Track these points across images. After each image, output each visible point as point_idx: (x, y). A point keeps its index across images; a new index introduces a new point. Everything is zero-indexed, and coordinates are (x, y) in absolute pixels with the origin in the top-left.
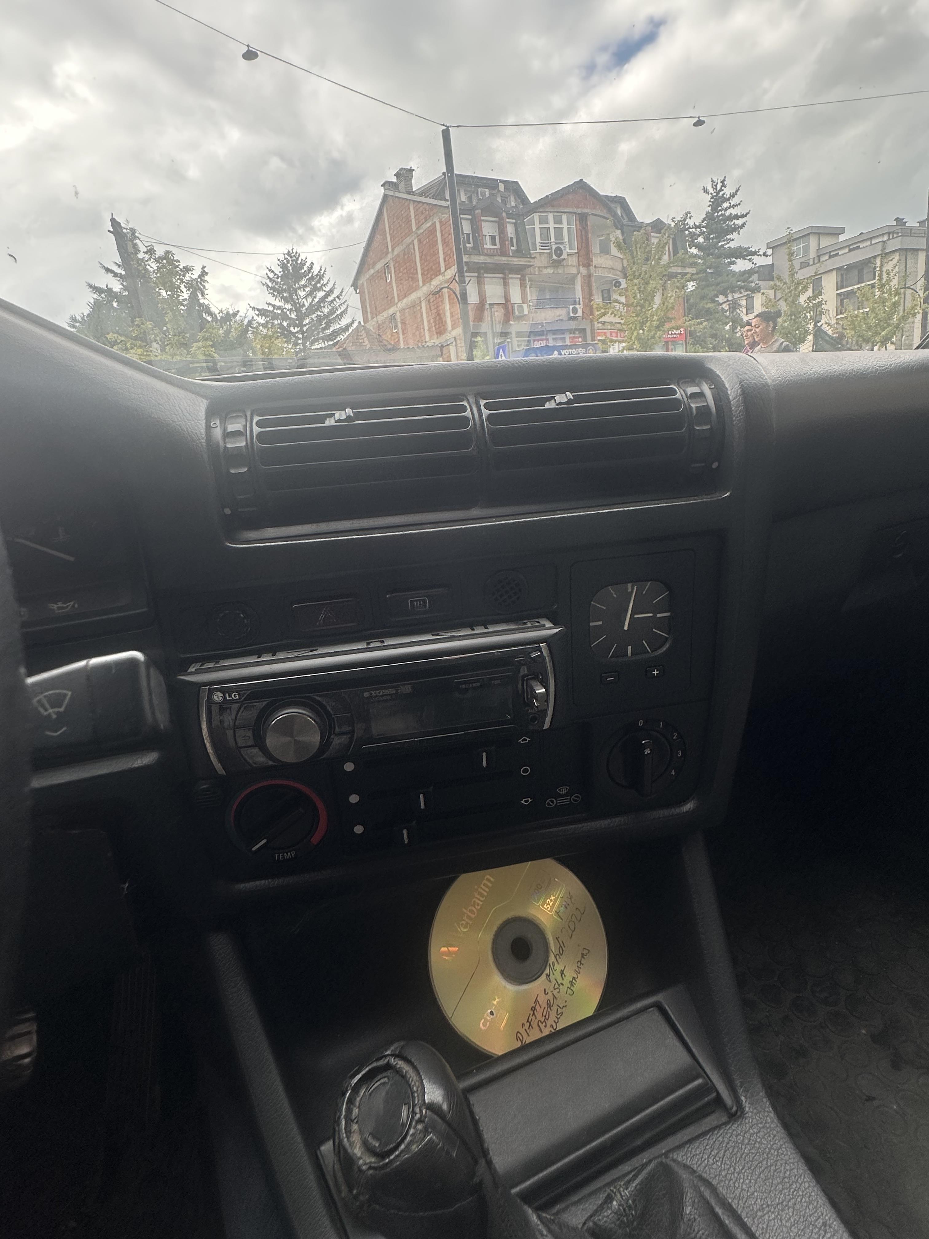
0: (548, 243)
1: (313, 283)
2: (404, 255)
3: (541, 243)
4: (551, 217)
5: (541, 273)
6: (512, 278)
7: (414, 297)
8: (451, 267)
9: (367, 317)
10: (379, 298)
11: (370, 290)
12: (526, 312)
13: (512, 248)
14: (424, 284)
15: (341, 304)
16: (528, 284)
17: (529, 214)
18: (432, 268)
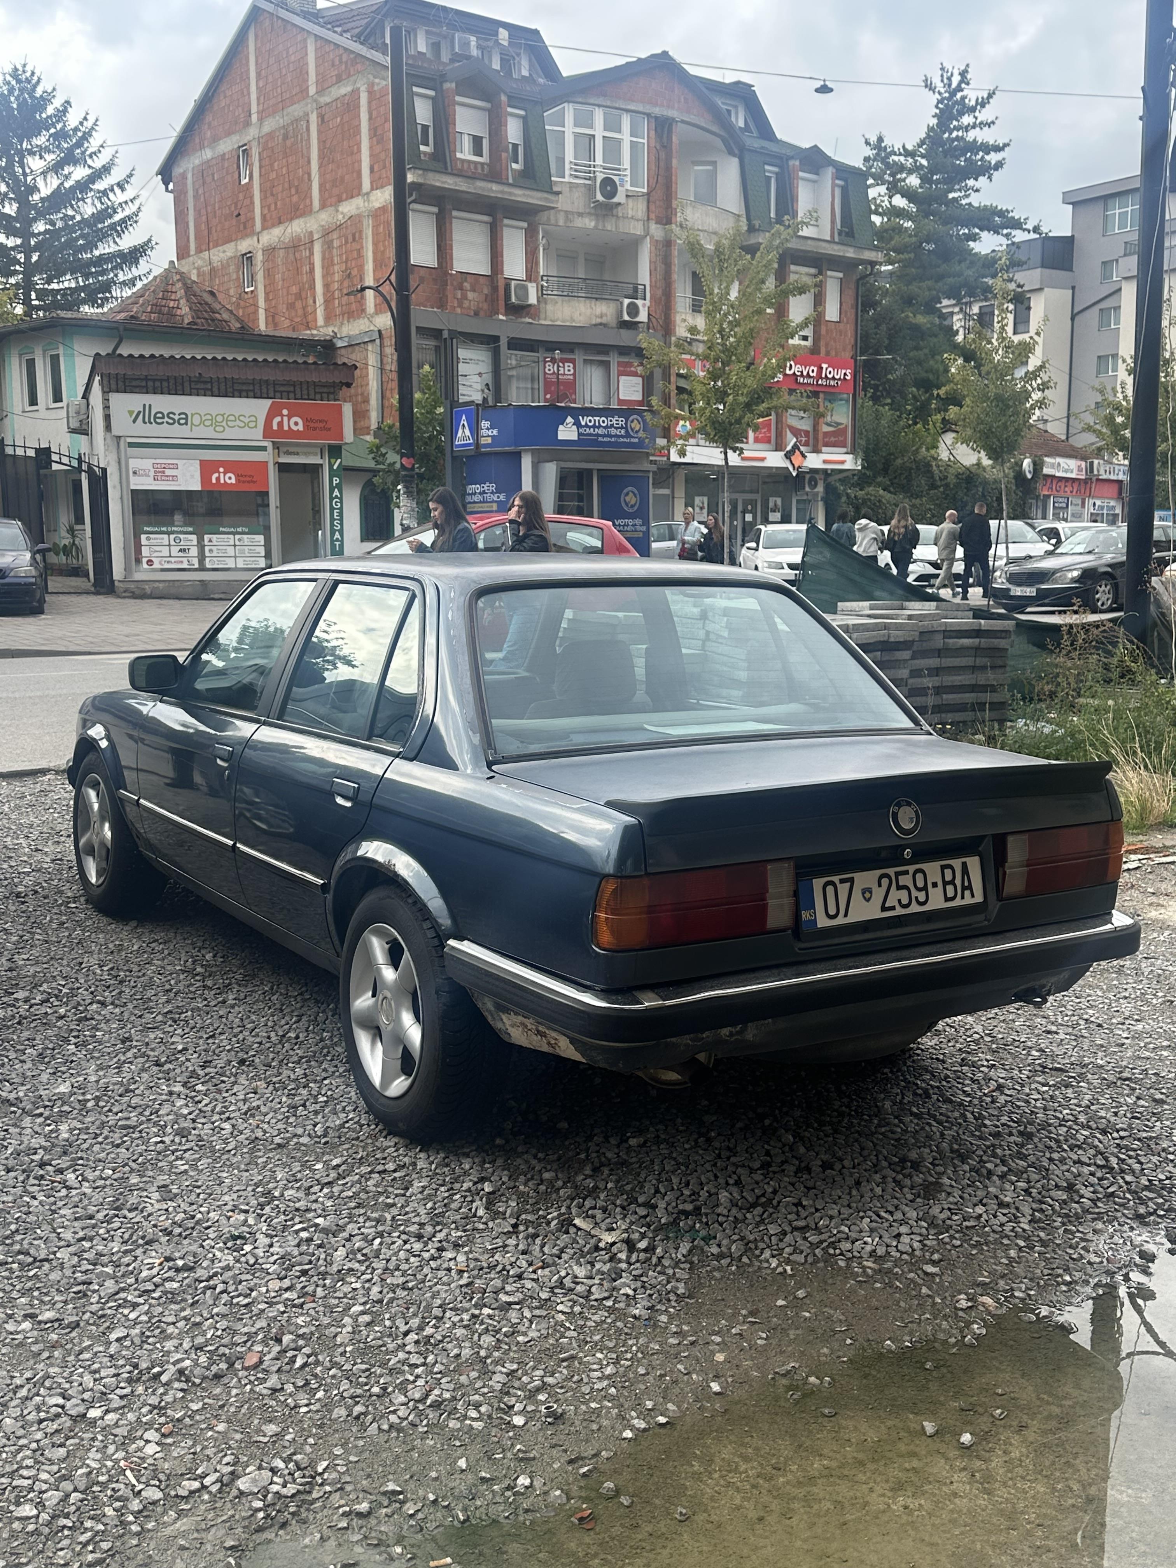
0: (590, 166)
1: (65, 145)
2: (285, 137)
3: (576, 164)
4: (599, 115)
5: (569, 224)
6: (508, 226)
7: (297, 227)
8: (382, 187)
9: (187, 247)
10: (218, 213)
11: (201, 191)
12: (533, 299)
13: (514, 166)
14: (323, 206)
15: (126, 202)
16: (542, 242)
17: (555, 101)
18: (342, 178)
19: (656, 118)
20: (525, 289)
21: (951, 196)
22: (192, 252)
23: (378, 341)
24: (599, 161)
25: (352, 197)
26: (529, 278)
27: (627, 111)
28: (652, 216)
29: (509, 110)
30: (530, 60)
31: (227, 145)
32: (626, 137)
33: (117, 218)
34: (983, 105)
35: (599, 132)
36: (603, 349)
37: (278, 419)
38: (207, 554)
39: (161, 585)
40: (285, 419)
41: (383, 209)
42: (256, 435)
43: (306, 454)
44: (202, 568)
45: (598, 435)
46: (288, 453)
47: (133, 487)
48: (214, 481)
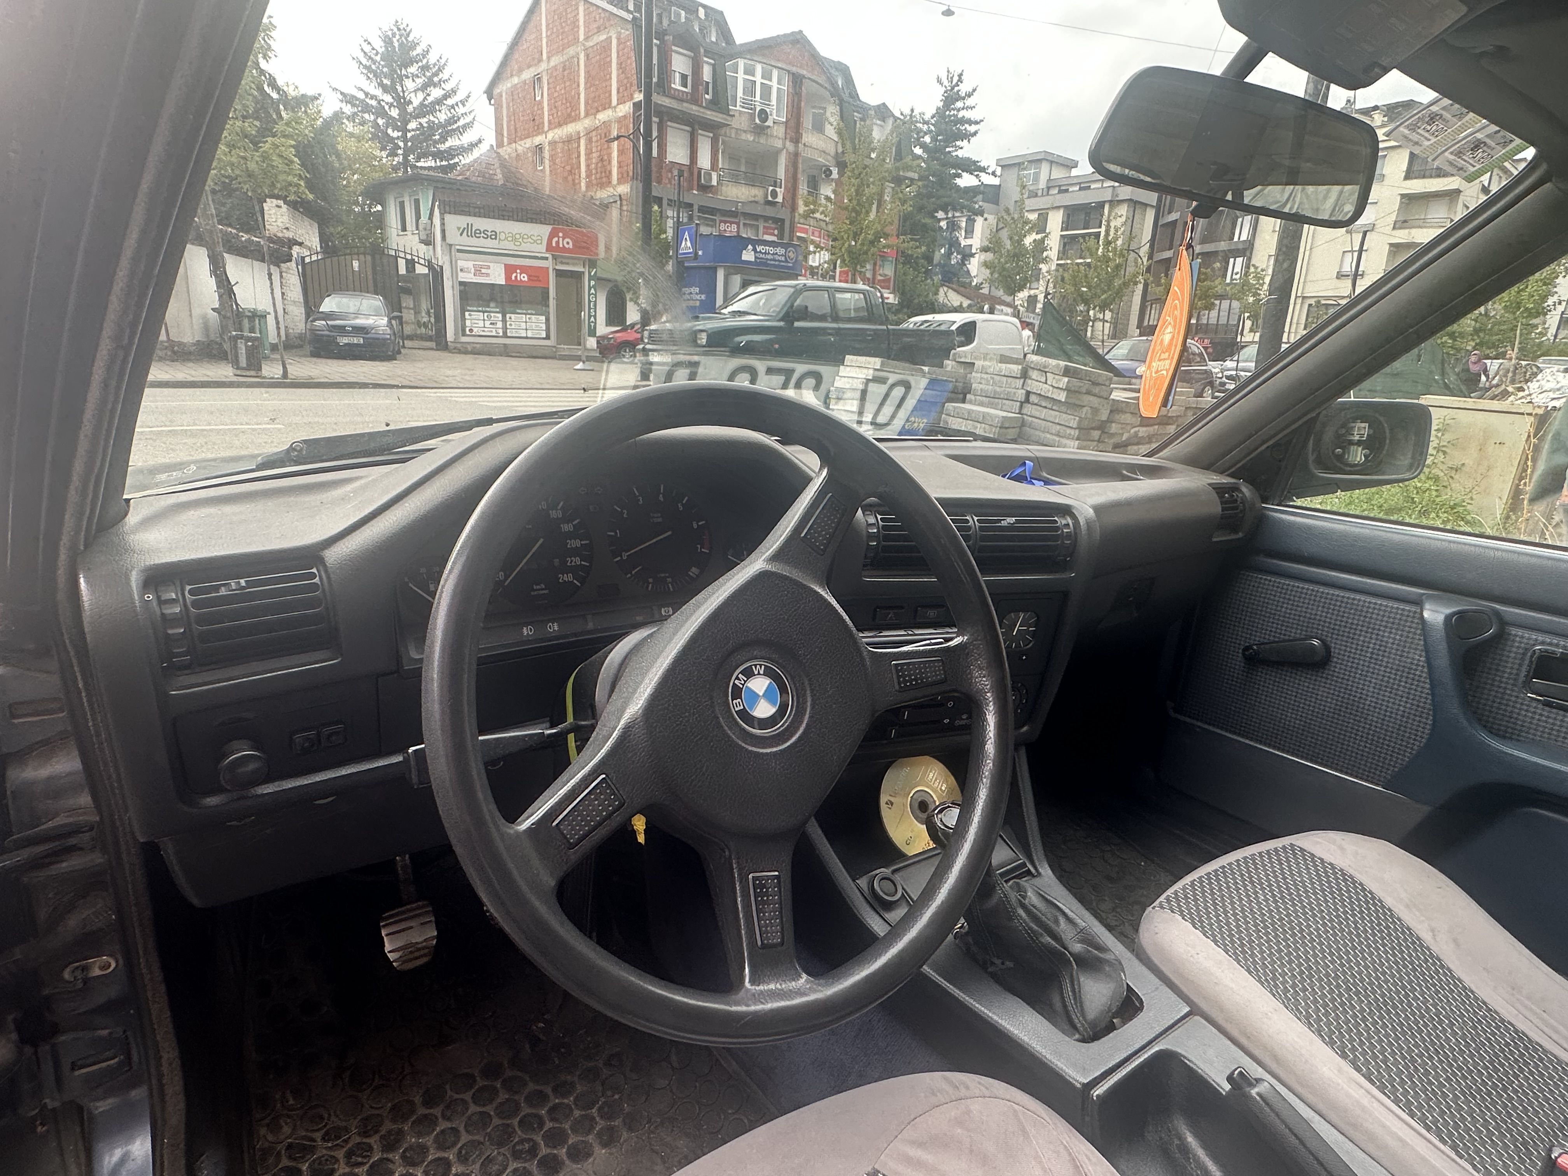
0: (752, 101)
1: (428, 74)
2: (564, 70)
3: (744, 99)
4: (759, 68)
5: (738, 137)
6: (701, 134)
7: (571, 129)
8: (625, 102)
9: (503, 141)
10: (521, 118)
11: (511, 104)
12: (714, 182)
13: (706, 96)
14: (587, 115)
15: (466, 114)
16: (721, 147)
17: (732, 57)
18: (599, 96)
19: (793, 74)
20: (710, 175)
21: (947, 150)
22: (505, 144)
23: (619, 202)
24: (758, 98)
25: (605, 109)
26: (713, 169)
27: (776, 67)
28: (788, 136)
29: (706, 59)
30: (717, 34)
31: (527, 75)
32: (774, 84)
33: (461, 123)
34: (969, 96)
35: (758, 79)
36: (755, 217)
37: (556, 239)
38: (508, 326)
39: (478, 346)
40: (561, 239)
41: (625, 117)
42: (541, 248)
43: (574, 264)
44: (505, 335)
45: (767, 259)
46: (562, 263)
47: (460, 279)
48: (513, 278)
